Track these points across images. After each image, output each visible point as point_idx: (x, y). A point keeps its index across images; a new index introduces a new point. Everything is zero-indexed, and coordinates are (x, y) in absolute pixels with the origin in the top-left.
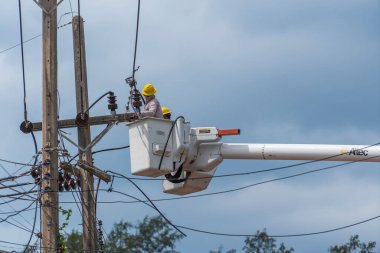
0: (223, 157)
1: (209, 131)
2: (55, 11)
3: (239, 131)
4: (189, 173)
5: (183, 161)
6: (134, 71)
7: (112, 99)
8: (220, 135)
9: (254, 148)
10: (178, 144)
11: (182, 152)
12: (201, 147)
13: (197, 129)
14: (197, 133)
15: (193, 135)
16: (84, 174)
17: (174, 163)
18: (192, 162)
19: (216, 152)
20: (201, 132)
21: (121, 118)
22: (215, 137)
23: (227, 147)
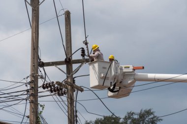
0: (135, 80)
1: (129, 67)
2: (38, 8)
3: (143, 68)
4: (120, 88)
5: (115, 81)
6: (86, 38)
7: (83, 51)
8: (134, 70)
9: (151, 76)
10: (113, 73)
11: (115, 77)
12: (125, 75)
13: (123, 66)
14: (123, 68)
15: (121, 69)
16: (69, 87)
17: (111, 83)
18: (121, 82)
19: (132, 77)
20: (125, 67)
21: (87, 61)
22: (132, 70)
23: (137, 75)
